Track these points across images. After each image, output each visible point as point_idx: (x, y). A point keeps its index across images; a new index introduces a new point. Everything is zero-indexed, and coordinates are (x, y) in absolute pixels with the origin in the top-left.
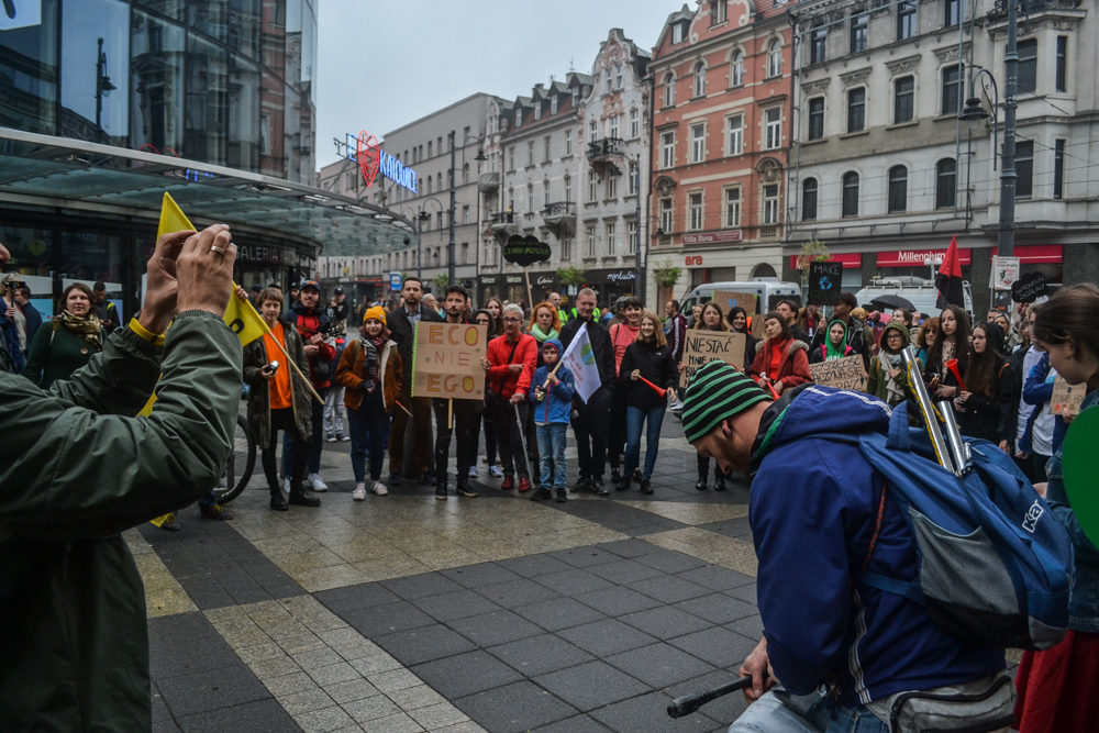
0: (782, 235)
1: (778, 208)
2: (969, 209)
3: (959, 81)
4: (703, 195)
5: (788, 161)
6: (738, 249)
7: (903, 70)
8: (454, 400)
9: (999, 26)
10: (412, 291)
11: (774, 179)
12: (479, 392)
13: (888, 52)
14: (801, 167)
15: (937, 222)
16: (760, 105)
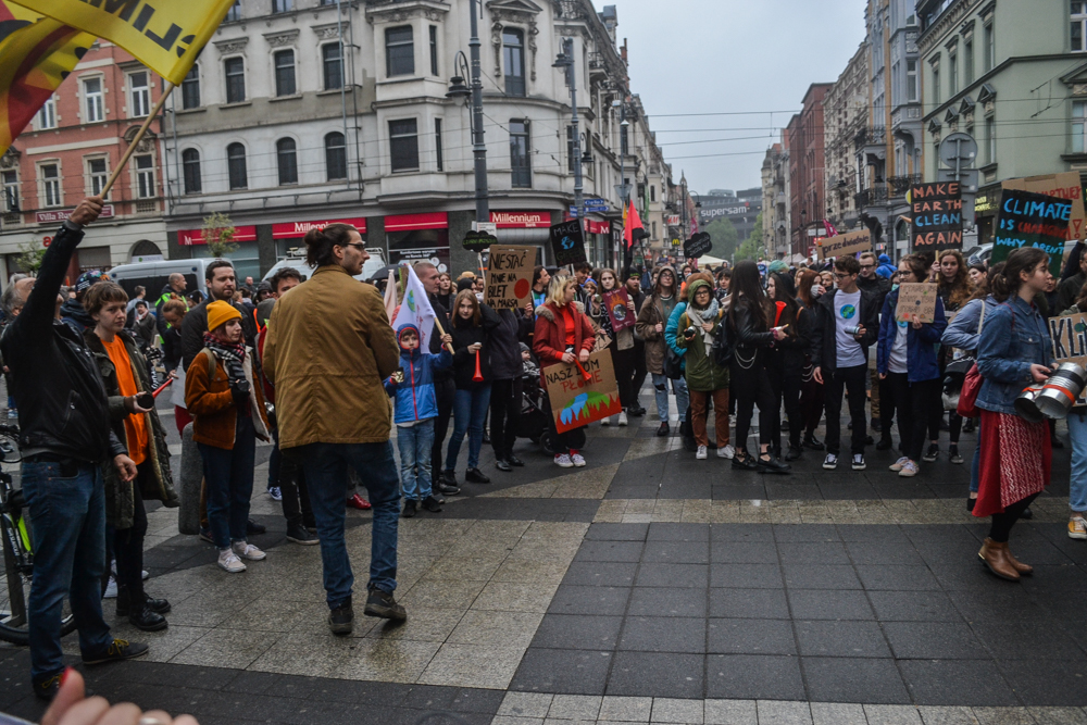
0: (162, 209)
1: (155, 184)
2: (360, 181)
3: (340, 58)
4: (59, 165)
5: (162, 130)
6: (111, 226)
7: (282, 43)
9: (378, 9)
11: (147, 149)
13: (264, 24)
14: (179, 137)
15: (330, 193)
16: (122, 68)
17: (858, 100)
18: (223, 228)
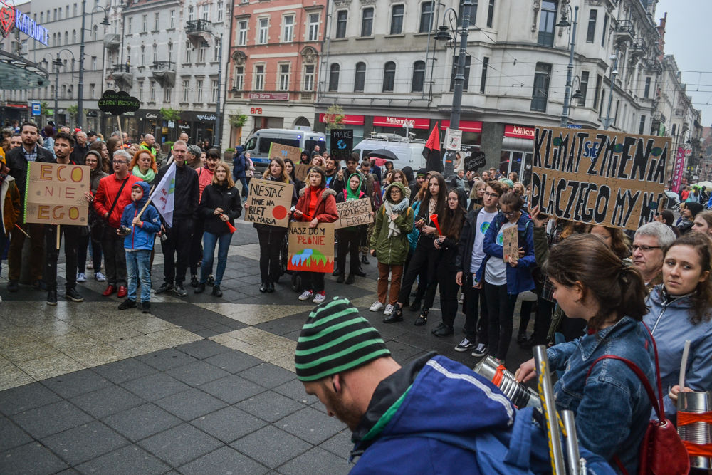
0: (315, 99)
1: (313, 82)
2: (431, 94)
3: (431, 12)
4: (265, 67)
5: (322, 51)
6: (286, 106)
8: (61, 225)
10: (29, 135)
11: (312, 61)
12: (83, 220)
14: (330, 55)
15: (411, 100)
16: (306, 10)
18: (337, 115)
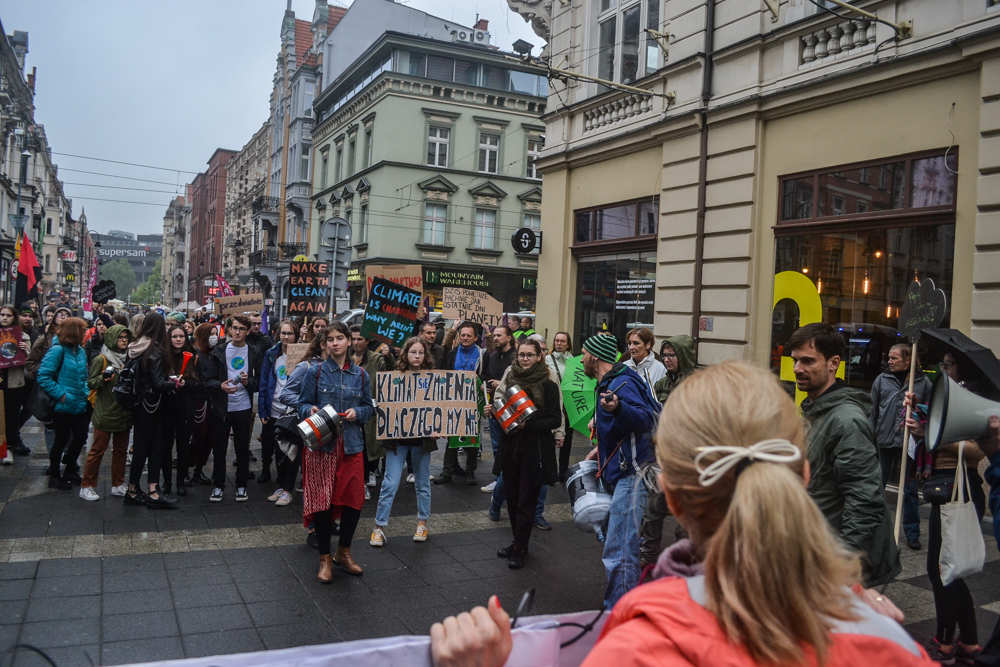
17: (257, 172)
